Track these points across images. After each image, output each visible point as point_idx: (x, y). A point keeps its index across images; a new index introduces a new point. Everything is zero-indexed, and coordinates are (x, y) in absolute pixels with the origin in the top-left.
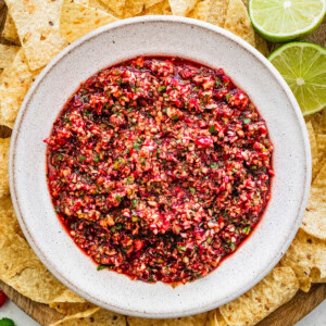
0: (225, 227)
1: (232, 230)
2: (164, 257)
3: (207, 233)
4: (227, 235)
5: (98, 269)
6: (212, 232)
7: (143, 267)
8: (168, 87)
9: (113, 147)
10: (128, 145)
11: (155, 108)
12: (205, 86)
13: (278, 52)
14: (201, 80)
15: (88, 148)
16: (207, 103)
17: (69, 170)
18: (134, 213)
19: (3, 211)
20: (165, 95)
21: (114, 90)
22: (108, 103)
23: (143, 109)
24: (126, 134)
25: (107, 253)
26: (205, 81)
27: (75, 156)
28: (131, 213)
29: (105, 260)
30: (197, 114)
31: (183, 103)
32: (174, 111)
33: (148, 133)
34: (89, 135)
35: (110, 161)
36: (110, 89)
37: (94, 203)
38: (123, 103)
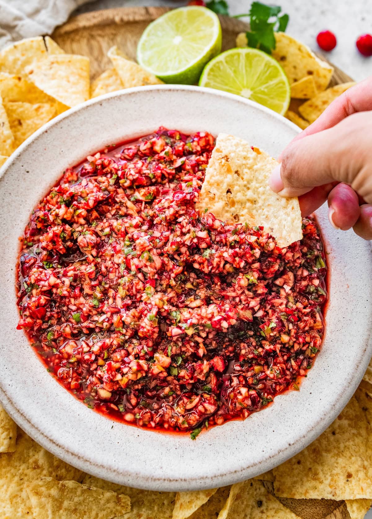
0: (295, 276)
1: (306, 273)
2: (257, 359)
3: (283, 293)
4: (304, 283)
5: (194, 438)
6: (287, 288)
7: (244, 390)
8: (120, 173)
9: (105, 276)
10: (119, 259)
11: (121, 204)
12: (157, 148)
13: (204, 78)
14: (148, 145)
15: (76, 297)
16: (172, 162)
17: (72, 343)
18: (184, 326)
19: (23, 466)
20: (121, 181)
21: (62, 211)
22: (64, 231)
23: (109, 215)
24: (109, 250)
25: (189, 406)
26: (153, 144)
27: (67, 321)
28: (180, 328)
29: (194, 418)
30: (170, 181)
31: (147, 177)
32: (143, 191)
33: (131, 230)
34: (67, 281)
35: (111, 293)
36: (57, 215)
37: (128, 354)
38: (82, 221)
